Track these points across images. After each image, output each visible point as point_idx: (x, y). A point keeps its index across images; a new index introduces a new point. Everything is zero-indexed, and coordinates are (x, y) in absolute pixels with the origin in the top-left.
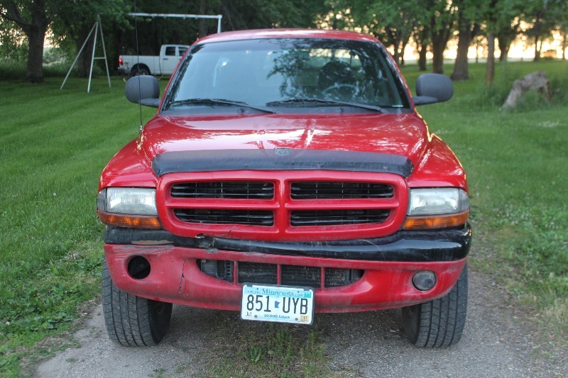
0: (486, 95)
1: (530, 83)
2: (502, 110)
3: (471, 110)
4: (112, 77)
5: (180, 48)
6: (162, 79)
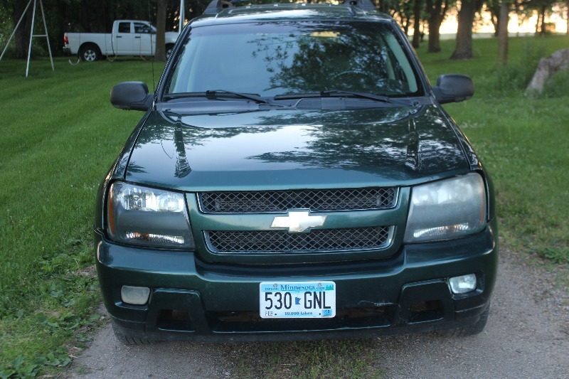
0: (508, 77)
1: (559, 62)
2: (528, 95)
3: (490, 95)
4: (57, 58)
5: (135, 23)
6: (116, 60)
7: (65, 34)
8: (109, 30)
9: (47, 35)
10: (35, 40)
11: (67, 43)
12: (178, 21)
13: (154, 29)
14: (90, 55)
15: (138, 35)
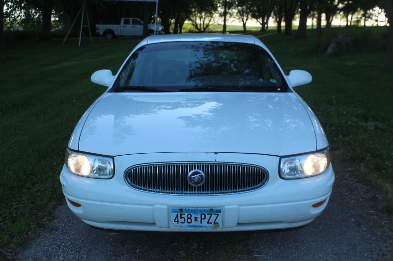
0: (316, 47)
1: (341, 40)
2: (325, 56)
3: (307, 56)
4: (93, 38)
5: (132, 19)
7: (97, 25)
8: (119, 23)
9: (89, 26)
10: (83, 28)
11: (98, 29)
12: (154, 18)
13: (142, 22)
14: (109, 36)
15: (134, 25)
